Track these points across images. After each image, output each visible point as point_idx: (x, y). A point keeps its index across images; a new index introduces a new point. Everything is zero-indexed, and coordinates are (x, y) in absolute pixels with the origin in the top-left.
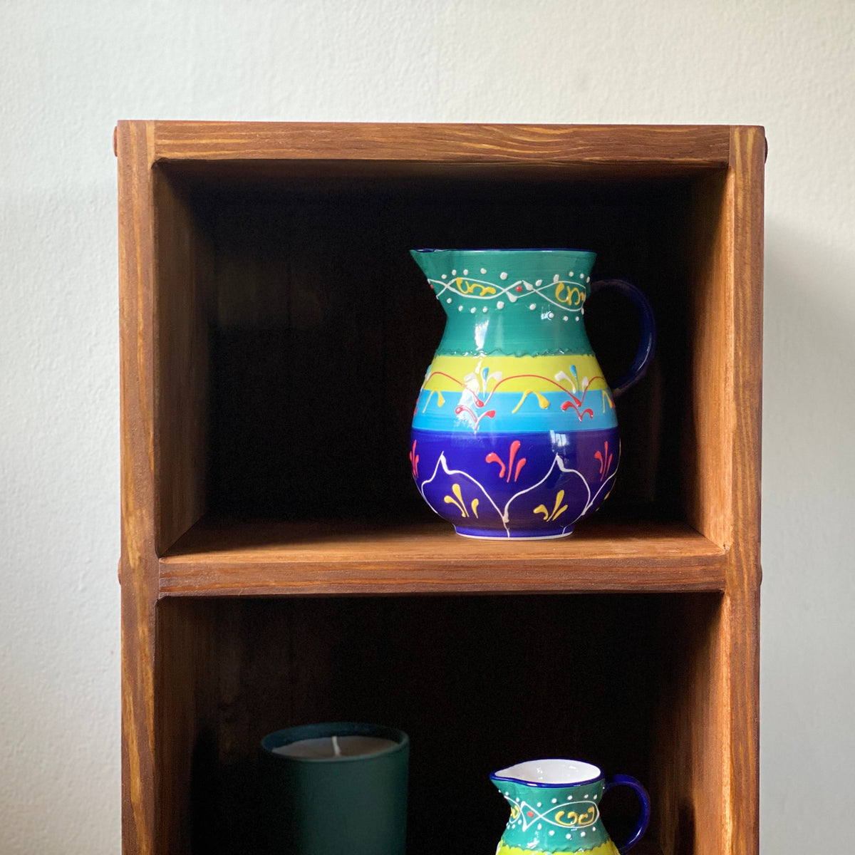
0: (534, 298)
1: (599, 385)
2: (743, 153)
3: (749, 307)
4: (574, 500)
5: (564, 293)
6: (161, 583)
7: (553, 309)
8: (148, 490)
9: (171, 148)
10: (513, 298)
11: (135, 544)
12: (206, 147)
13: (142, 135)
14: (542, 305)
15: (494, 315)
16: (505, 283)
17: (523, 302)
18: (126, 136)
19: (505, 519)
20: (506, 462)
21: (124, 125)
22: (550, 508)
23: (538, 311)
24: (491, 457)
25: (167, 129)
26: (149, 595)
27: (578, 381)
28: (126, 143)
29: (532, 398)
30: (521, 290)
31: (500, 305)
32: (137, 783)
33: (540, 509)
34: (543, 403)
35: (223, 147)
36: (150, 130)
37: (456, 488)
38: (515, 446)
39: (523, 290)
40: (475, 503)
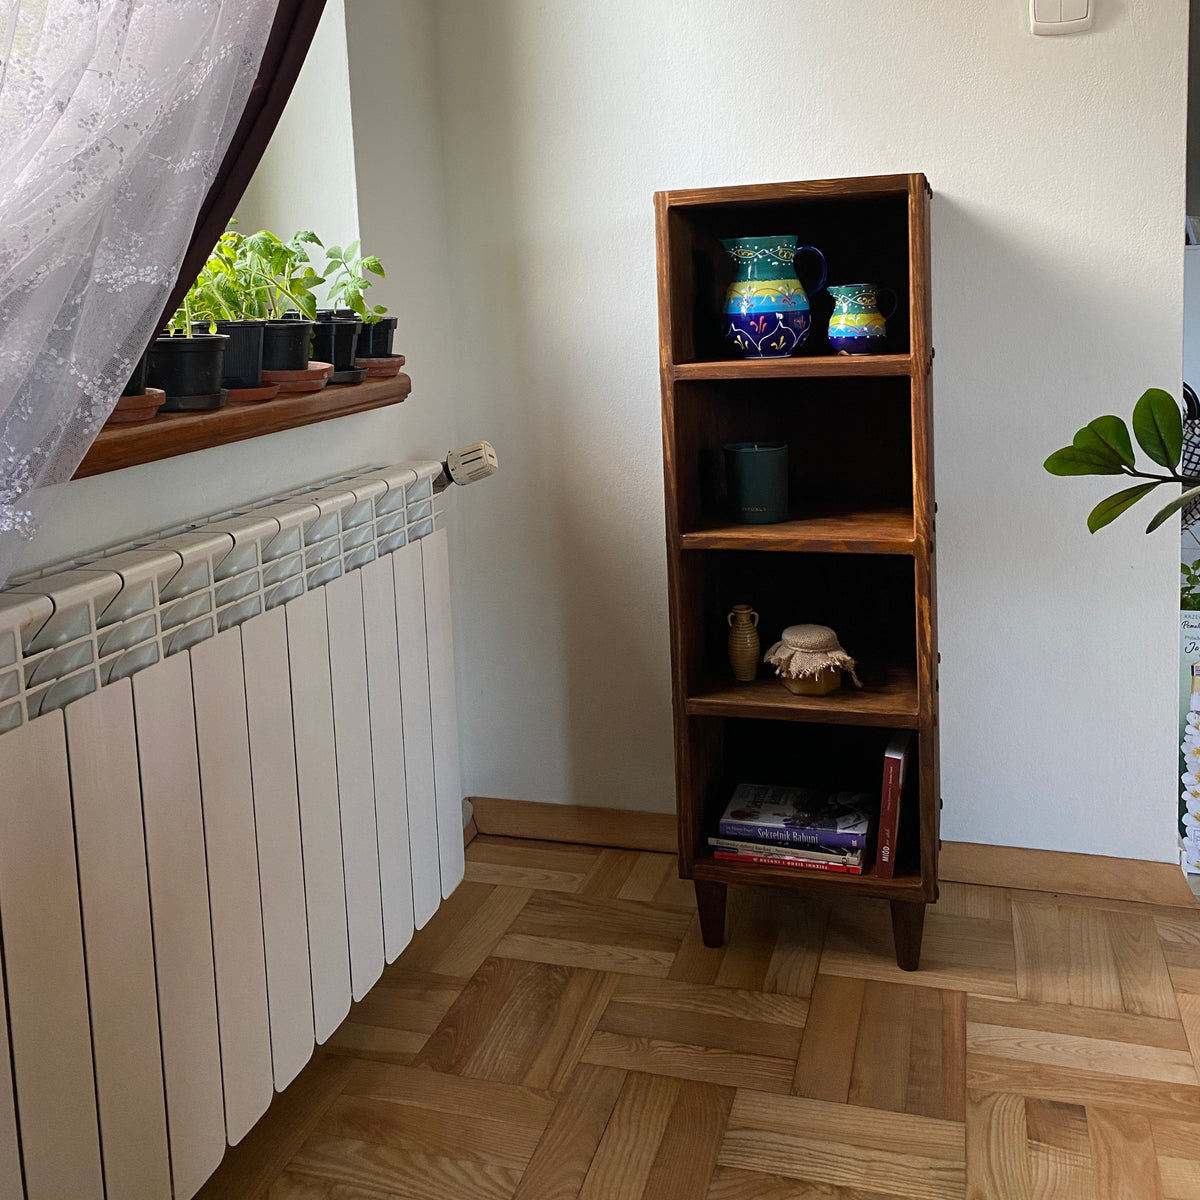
0: (770, 256)
1: (801, 292)
2: (914, 185)
3: (919, 252)
4: (789, 339)
5: (782, 254)
6: (675, 374)
7: (778, 260)
8: (669, 338)
9: (674, 201)
10: (760, 257)
11: (664, 359)
12: (688, 200)
13: (664, 197)
14: (774, 260)
15: (753, 264)
16: (757, 251)
17: (765, 258)
18: (659, 197)
19: (759, 349)
20: (758, 325)
21: (657, 193)
22: (778, 343)
23: (771, 262)
24: (752, 323)
25: (673, 194)
26: (670, 380)
27: (789, 291)
28: (658, 200)
29: (769, 298)
30: (764, 253)
31: (755, 260)
32: (669, 453)
33: (774, 344)
34: (773, 300)
35: (695, 199)
36: (667, 195)
37: (739, 337)
38: (762, 318)
39: (765, 253)
40: (747, 343)
